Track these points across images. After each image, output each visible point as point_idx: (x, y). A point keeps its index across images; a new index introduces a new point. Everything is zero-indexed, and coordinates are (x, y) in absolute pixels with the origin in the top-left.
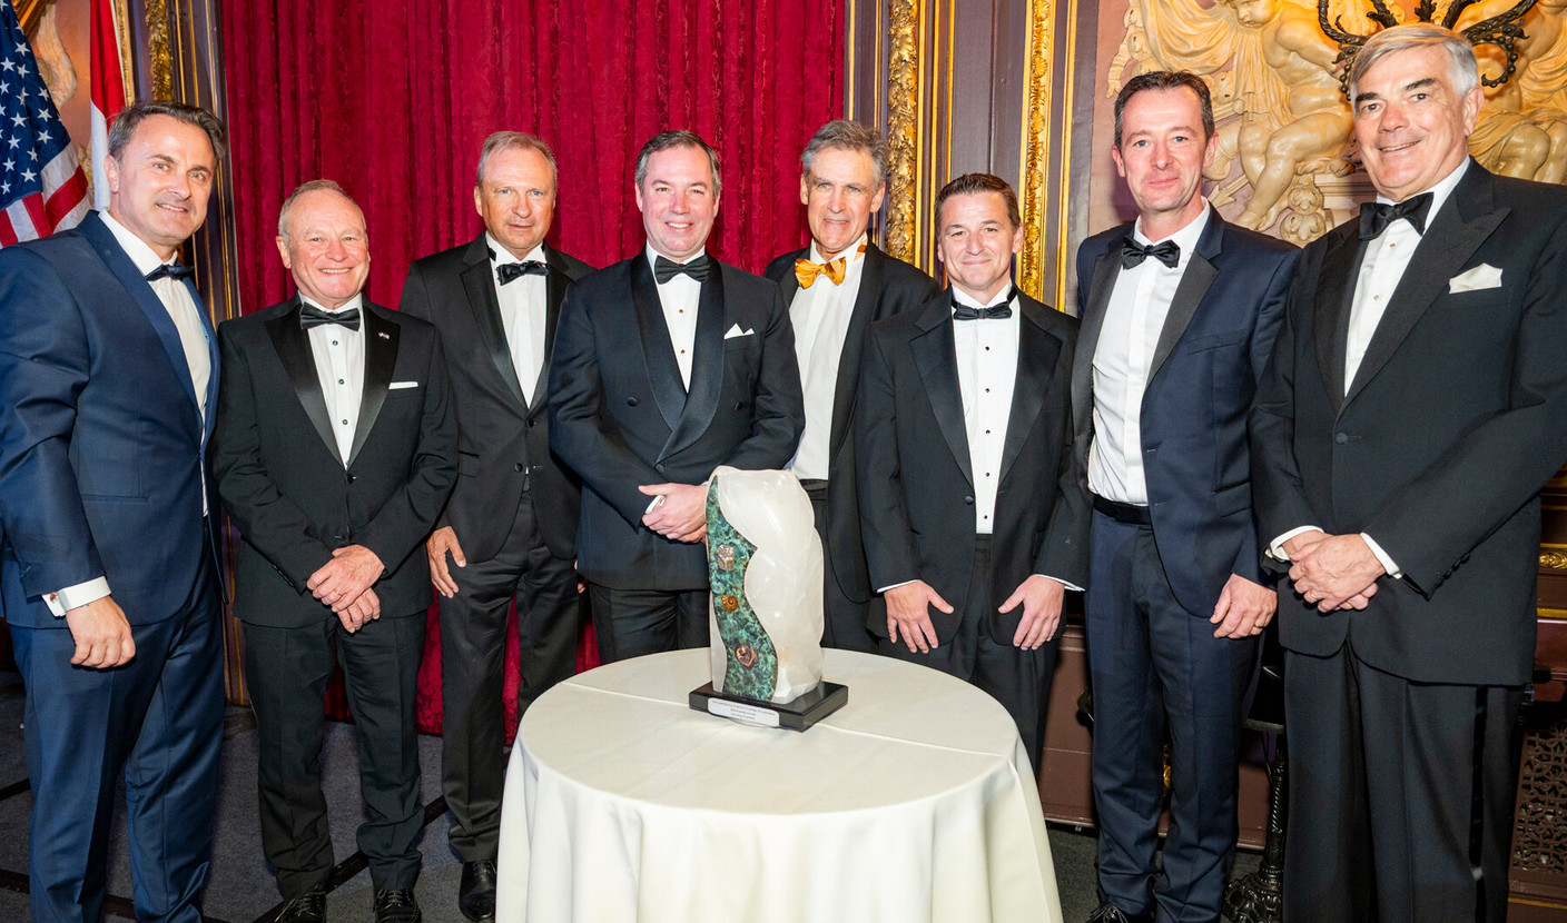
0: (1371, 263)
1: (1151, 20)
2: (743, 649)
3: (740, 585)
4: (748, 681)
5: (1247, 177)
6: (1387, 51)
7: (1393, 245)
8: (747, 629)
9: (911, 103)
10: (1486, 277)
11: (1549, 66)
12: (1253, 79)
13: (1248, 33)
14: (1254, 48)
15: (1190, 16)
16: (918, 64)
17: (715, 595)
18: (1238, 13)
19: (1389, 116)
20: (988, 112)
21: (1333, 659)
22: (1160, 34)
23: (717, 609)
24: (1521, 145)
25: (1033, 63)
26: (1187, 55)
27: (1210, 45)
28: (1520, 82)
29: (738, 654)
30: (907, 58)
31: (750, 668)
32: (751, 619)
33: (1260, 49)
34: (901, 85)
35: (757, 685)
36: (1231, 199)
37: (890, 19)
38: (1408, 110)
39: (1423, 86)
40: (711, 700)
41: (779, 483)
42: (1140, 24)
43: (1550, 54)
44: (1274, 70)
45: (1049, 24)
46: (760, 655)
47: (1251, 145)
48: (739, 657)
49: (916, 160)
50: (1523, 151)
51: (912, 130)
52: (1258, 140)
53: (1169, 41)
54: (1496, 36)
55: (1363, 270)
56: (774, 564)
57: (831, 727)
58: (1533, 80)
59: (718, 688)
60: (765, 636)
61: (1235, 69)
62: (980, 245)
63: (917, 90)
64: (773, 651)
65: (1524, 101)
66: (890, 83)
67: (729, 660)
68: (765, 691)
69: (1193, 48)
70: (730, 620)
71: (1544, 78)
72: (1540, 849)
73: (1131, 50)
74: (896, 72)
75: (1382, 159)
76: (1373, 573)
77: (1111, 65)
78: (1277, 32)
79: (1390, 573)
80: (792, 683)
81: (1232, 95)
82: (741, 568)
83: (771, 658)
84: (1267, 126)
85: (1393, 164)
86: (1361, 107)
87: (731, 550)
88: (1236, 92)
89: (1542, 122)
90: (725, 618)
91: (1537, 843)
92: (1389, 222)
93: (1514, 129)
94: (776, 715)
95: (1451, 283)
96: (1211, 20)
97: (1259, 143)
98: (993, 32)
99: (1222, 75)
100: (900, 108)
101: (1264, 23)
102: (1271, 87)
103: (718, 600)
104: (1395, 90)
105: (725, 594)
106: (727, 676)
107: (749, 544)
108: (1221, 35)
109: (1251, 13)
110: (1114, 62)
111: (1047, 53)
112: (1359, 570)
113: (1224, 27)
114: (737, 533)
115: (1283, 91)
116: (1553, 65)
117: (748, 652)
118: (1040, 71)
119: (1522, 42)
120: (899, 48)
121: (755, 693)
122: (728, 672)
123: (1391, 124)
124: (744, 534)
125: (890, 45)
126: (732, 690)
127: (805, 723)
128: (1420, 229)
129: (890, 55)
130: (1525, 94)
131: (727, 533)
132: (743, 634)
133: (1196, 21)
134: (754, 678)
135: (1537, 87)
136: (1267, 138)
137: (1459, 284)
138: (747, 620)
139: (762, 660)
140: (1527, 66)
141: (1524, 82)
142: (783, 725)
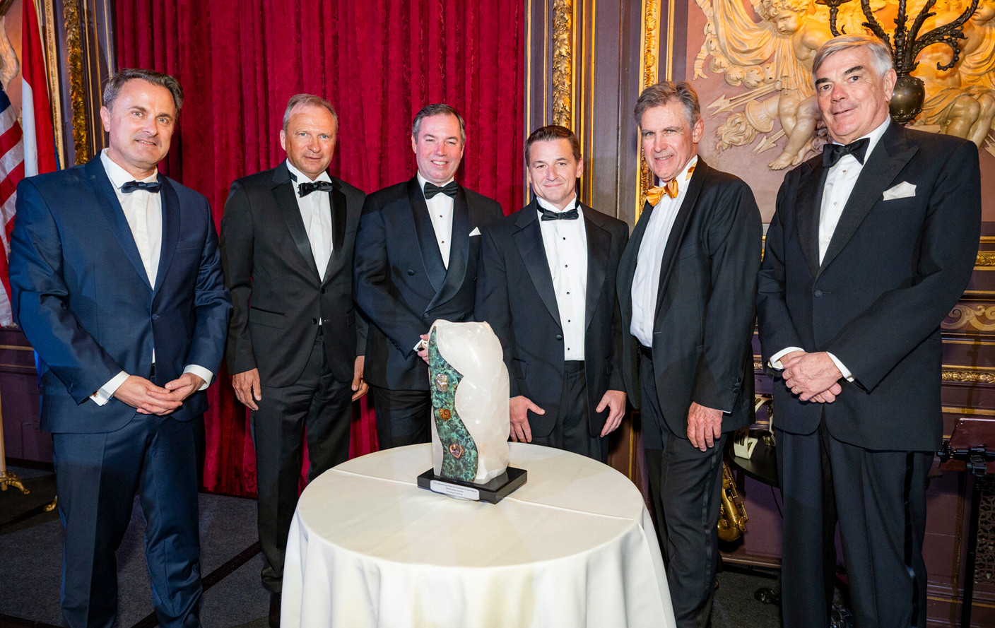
0: (832, 182)
1: (721, 30)
2: (454, 446)
3: (452, 402)
4: (458, 468)
5: (784, 131)
6: (831, 52)
7: (844, 171)
8: (457, 432)
9: (567, 83)
10: (906, 190)
11: (978, 58)
12: (788, 68)
13: (783, 38)
14: (787, 48)
15: (747, 28)
16: (572, 58)
17: (435, 409)
18: (777, 25)
19: (836, 92)
20: (617, 90)
21: (812, 436)
22: (727, 39)
23: (437, 419)
24: (960, 109)
25: (646, 58)
26: (745, 52)
27: (760, 46)
28: (959, 69)
29: (451, 450)
30: (564, 54)
31: (459, 459)
32: (459, 425)
33: (791, 48)
34: (561, 71)
35: (464, 471)
36: (774, 145)
37: (553, 28)
38: (847, 88)
39: (855, 72)
40: (432, 482)
41: (479, 331)
42: (714, 33)
43: (978, 51)
44: (801, 62)
45: (656, 33)
46: (466, 450)
47: (786, 110)
48: (452, 451)
49: (571, 120)
50: (962, 112)
51: (568, 100)
52: (791, 106)
53: (734, 45)
54: (946, 37)
55: (827, 186)
56: (475, 387)
57: (515, 500)
58: (967, 67)
59: (437, 473)
60: (469, 437)
61: (775, 62)
62: (555, 174)
63: (571, 75)
64: (475, 448)
65: (962, 81)
66: (554, 70)
67: (444, 453)
68: (469, 475)
69: (748, 48)
70: (446, 426)
71: (975, 66)
72: (986, 569)
73: (709, 49)
74: (558, 63)
75: (835, 119)
76: (834, 377)
77: (696, 59)
78: (803, 37)
79: (845, 376)
80: (488, 469)
81: (774, 78)
82: (453, 389)
83: (473, 452)
84: (797, 97)
85: (842, 121)
86: (819, 88)
87: (445, 378)
88: (776, 78)
89: (974, 95)
90: (442, 424)
91: (984, 565)
92: (841, 156)
93: (957, 98)
94: (477, 492)
95: (884, 194)
96: (760, 30)
97: (792, 109)
98: (620, 38)
99: (767, 65)
100: (560, 86)
101: (794, 32)
102: (799, 72)
103: (437, 412)
104: (839, 75)
105: (441, 408)
106: (443, 465)
107: (458, 373)
108: (766, 39)
109: (785, 26)
110: (698, 57)
111: (655, 52)
112: (826, 374)
113: (768, 35)
114: (449, 366)
115: (807, 75)
116: (980, 58)
117: (458, 448)
118: (650, 63)
119: (961, 41)
120: (559, 47)
121: (462, 476)
122: (444, 462)
123: (838, 96)
124: (455, 367)
125: (554, 46)
126: (447, 474)
127: (497, 497)
128: (861, 161)
129: (553, 52)
130: (963, 76)
131: (443, 366)
132: (454, 436)
133: (750, 30)
134: (462, 466)
135: (970, 72)
136: (796, 105)
137: (889, 195)
138: (457, 426)
139: (467, 453)
140: (964, 59)
141: (962, 69)
142: (482, 499)
